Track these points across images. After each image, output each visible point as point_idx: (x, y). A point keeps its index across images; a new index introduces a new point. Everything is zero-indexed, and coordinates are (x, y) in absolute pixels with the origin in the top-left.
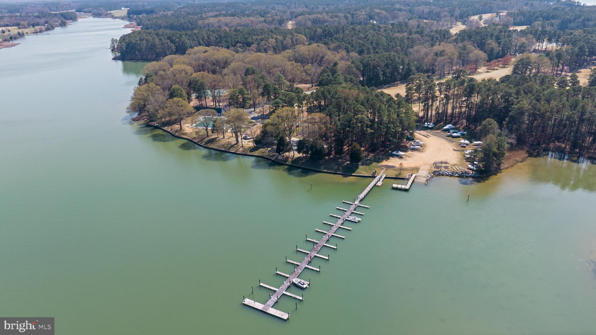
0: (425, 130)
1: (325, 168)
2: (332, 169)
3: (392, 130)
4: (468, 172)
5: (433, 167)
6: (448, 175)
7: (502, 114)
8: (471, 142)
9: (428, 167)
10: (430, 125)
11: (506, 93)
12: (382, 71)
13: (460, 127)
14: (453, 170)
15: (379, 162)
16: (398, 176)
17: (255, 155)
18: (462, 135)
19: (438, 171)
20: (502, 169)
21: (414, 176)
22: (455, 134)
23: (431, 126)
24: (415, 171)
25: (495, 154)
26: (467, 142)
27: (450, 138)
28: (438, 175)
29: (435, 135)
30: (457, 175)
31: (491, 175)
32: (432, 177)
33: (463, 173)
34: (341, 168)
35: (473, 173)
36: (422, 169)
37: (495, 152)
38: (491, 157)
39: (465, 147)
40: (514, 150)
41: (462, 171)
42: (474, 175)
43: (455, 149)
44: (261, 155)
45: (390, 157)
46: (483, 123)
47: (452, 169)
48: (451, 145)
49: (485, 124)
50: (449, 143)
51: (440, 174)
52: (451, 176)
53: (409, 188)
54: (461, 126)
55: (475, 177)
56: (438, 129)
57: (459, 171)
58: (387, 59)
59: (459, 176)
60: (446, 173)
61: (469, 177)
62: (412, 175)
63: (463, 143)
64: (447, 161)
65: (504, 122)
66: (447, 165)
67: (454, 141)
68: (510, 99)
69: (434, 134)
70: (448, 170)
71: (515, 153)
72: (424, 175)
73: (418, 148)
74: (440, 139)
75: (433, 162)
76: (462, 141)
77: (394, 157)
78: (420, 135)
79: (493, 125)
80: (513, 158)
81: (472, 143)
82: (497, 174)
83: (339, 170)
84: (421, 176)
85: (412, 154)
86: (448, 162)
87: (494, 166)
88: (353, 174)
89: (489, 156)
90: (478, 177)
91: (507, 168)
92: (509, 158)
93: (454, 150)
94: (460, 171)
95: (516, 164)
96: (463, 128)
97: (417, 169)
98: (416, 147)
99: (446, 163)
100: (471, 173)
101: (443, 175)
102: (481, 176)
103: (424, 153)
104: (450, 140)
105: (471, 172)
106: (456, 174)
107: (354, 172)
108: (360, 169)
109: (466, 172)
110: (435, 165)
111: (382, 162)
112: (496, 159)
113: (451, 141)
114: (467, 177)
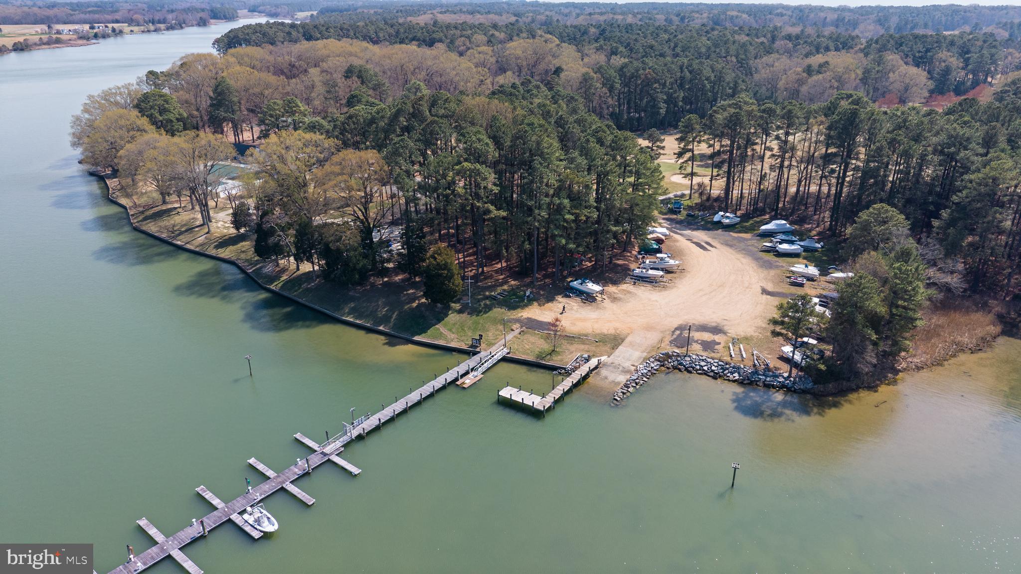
0: (709, 229)
1: (352, 312)
2: (372, 315)
3: (568, 216)
4: (777, 369)
5: (668, 338)
6: (705, 373)
7: (931, 199)
8: (824, 272)
9: (652, 338)
10: (727, 217)
11: (950, 137)
12: (667, 94)
13: (810, 231)
14: (728, 359)
15: (513, 307)
16: (543, 359)
17: (222, 256)
18: (806, 249)
19: (678, 355)
20: (900, 371)
21: (593, 362)
22: (785, 247)
23: (727, 221)
24: (607, 348)
25: (874, 321)
26: (813, 270)
27: (770, 257)
28: (675, 368)
29: (731, 246)
30: (736, 375)
31: (856, 389)
32: (652, 373)
33: (756, 372)
34: (394, 316)
35: (790, 376)
36: (631, 345)
37: (876, 313)
38: (860, 327)
39: (801, 285)
40: (956, 308)
41: (754, 365)
42: (794, 383)
43: (770, 287)
44: (233, 259)
45: (560, 294)
46: (859, 217)
47: (727, 353)
48: (762, 275)
49: (866, 221)
50: (760, 270)
51: (681, 364)
52: (716, 376)
53: (549, 409)
54: (817, 227)
55: (795, 391)
56: (746, 230)
57: (746, 362)
58: (681, 68)
59: (744, 380)
60: (703, 364)
61: (773, 387)
62: (587, 360)
63: (798, 273)
64: (725, 323)
65: (936, 223)
66: (717, 338)
67: (777, 267)
68: (962, 154)
69: (729, 243)
70: (713, 355)
71: (958, 317)
72: (627, 364)
73: (655, 277)
74: (740, 256)
75: (676, 323)
76: (800, 267)
77: (570, 297)
78: (688, 243)
79: (891, 224)
80: (950, 334)
81: (826, 275)
82: (877, 386)
83: (385, 320)
84: (615, 367)
85: (629, 292)
86: (726, 328)
87: (868, 358)
88: (416, 338)
89: (852, 323)
90: (804, 392)
91: (919, 368)
92: (930, 334)
93: (765, 291)
94: (752, 363)
95: (954, 356)
96: (819, 234)
97: (614, 341)
98: (651, 272)
99: (717, 330)
100: (786, 375)
101: (690, 372)
102: (821, 387)
103: (665, 293)
104: (765, 262)
105: (784, 369)
106: (732, 373)
107: (423, 330)
108: (445, 326)
109: (767, 368)
110: (678, 332)
111: (523, 307)
112: (874, 337)
113: (768, 266)
114: (768, 386)
